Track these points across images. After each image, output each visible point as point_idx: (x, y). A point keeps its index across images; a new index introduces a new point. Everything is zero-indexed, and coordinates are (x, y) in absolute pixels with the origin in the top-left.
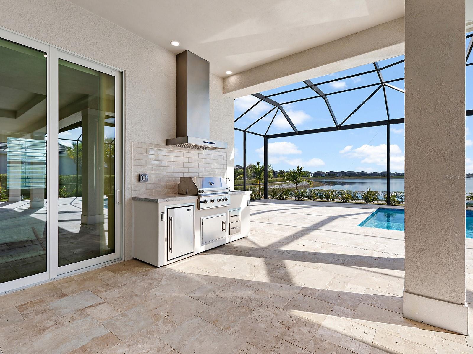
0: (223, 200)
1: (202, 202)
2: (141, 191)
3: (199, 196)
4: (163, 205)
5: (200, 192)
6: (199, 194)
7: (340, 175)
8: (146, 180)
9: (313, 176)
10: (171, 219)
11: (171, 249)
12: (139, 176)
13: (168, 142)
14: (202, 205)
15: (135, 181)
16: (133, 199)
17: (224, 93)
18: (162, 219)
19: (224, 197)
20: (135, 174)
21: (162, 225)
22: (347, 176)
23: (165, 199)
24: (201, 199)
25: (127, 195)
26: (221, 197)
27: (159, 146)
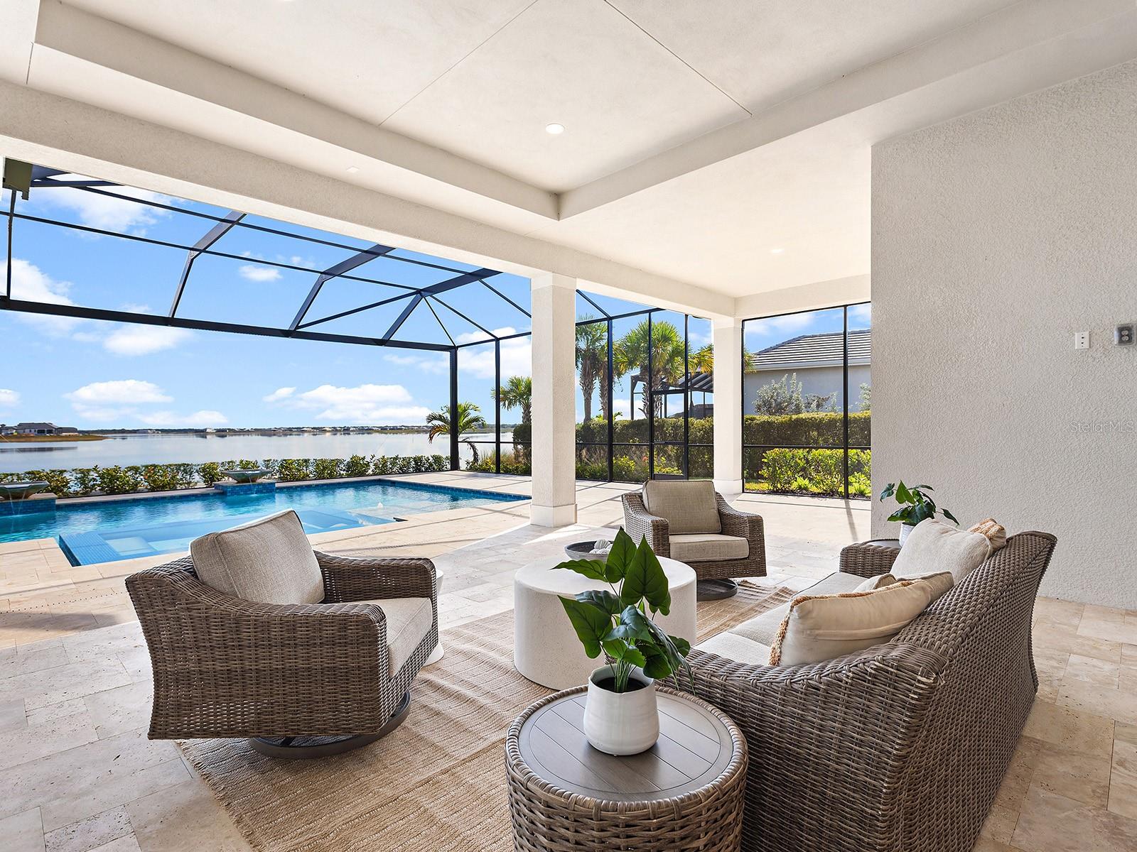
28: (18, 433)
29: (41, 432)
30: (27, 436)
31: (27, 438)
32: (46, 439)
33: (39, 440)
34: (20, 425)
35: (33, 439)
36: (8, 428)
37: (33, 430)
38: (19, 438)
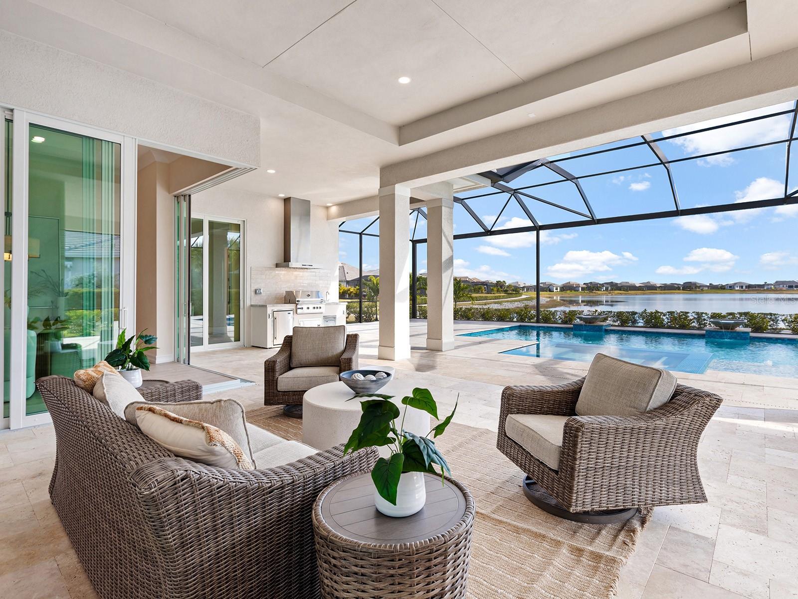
0: (317, 308)
1: (298, 308)
2: (257, 300)
3: (297, 304)
4: (270, 310)
5: (298, 301)
6: (297, 303)
7: (607, 289)
8: (261, 293)
9: (559, 290)
10: (275, 319)
11: (275, 338)
12: (256, 291)
13: (277, 266)
14: (299, 311)
15: (253, 294)
16: (252, 306)
17: (327, 219)
18: (269, 317)
19: (318, 306)
20: (253, 289)
21: (270, 322)
22: (621, 290)
23: (272, 305)
24: (299, 306)
25: (248, 303)
26: (316, 306)
27: (270, 268)
28: (775, 288)
29: (791, 287)
30: (781, 290)
31: (780, 291)
32: (794, 292)
33: (789, 292)
34: (777, 282)
35: (785, 292)
36: (768, 285)
37: (785, 286)
38: (776, 291)
